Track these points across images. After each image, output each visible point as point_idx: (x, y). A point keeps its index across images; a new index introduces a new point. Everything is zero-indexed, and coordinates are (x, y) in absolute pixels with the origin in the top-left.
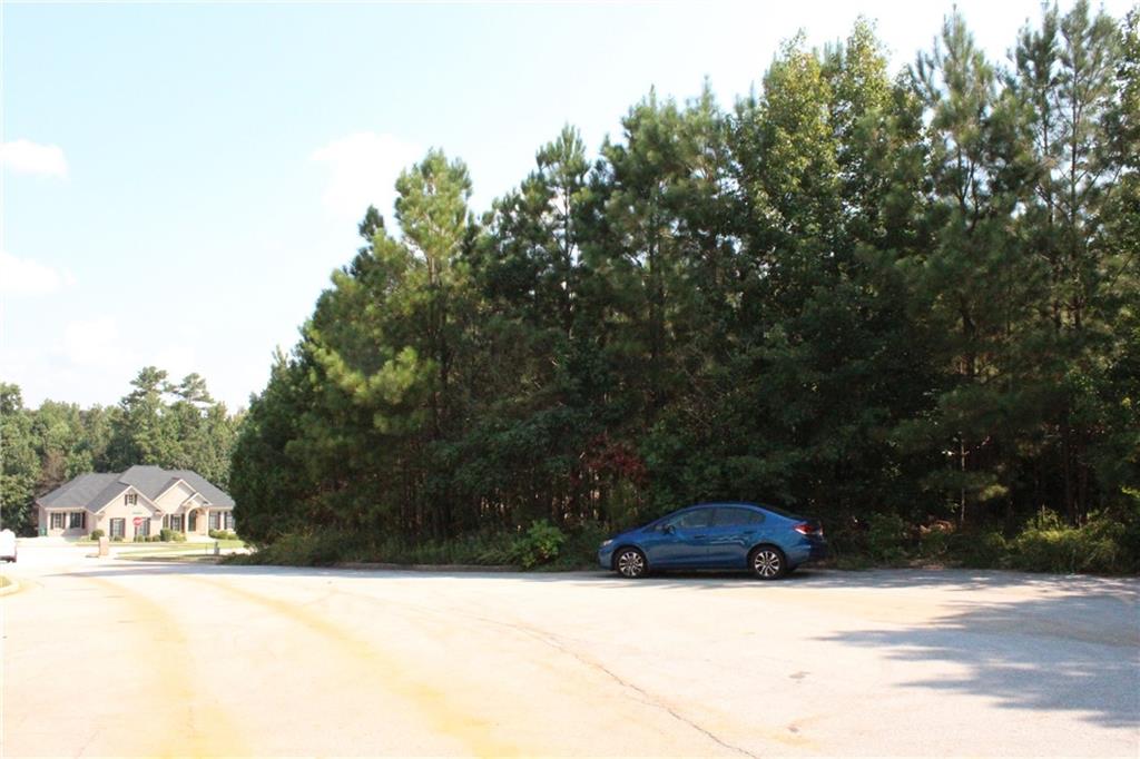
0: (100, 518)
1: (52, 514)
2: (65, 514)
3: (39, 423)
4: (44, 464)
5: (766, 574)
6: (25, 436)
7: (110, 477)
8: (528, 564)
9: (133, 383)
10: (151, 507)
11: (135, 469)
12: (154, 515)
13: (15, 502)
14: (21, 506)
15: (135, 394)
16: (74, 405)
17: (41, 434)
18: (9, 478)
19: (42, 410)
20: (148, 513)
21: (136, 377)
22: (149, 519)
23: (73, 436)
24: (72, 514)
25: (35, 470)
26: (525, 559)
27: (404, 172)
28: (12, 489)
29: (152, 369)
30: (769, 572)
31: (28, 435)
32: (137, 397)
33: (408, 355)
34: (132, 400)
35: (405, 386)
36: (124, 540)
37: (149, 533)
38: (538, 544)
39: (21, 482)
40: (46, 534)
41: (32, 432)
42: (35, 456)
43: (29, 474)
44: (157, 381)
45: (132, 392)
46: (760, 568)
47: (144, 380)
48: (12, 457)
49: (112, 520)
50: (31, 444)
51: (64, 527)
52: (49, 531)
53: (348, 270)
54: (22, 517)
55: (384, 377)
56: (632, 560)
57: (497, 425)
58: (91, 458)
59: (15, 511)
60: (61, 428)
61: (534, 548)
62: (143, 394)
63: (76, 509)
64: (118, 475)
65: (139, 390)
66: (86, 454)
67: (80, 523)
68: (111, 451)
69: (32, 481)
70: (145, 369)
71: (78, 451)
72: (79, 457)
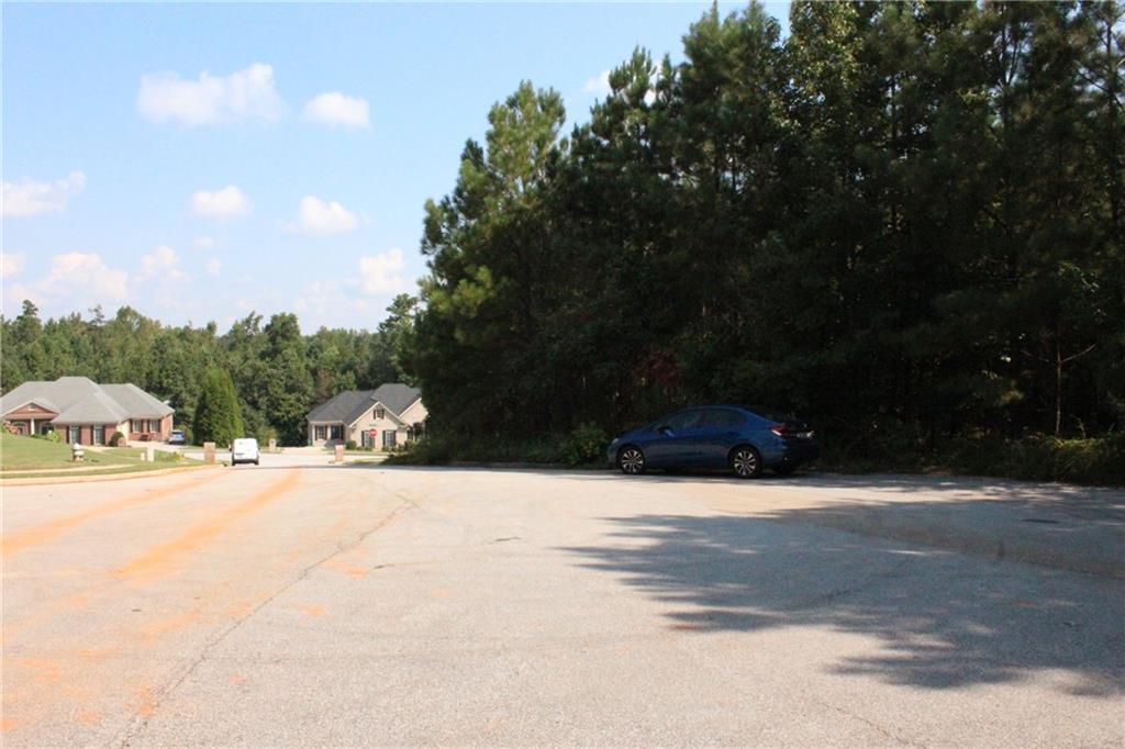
0: (353, 430)
1: (316, 427)
2: (326, 427)
3: (315, 346)
4: (316, 384)
5: (744, 473)
6: (302, 359)
7: (365, 394)
8: (573, 463)
9: (389, 309)
10: (396, 421)
11: (385, 387)
12: (399, 428)
13: (295, 417)
14: (299, 421)
15: (391, 319)
16: (351, 331)
17: (316, 357)
18: (289, 396)
19: (318, 336)
20: (394, 427)
21: (391, 303)
22: (395, 432)
23: (340, 358)
24: (332, 427)
25: (310, 389)
26: (571, 457)
27: (497, 104)
28: (291, 405)
29: (405, 296)
30: (747, 472)
31: (305, 359)
32: (393, 323)
33: (484, 274)
34: (389, 324)
35: (479, 302)
36: (374, 450)
37: (395, 444)
38: (582, 444)
39: (298, 400)
40: (311, 444)
41: (308, 355)
42: (310, 377)
43: (304, 393)
44: (409, 307)
45: (388, 318)
46: (739, 467)
47: (399, 307)
48: (291, 378)
49: (363, 433)
50: (307, 367)
51: (326, 439)
52: (314, 441)
53: (451, 200)
54: (301, 430)
55: (461, 294)
56: (633, 458)
57: (554, 336)
58: (354, 378)
59: (295, 424)
60: (332, 351)
61: (579, 448)
62: (397, 319)
63: (336, 422)
64: (371, 391)
65: (394, 315)
66: (350, 374)
67: (339, 435)
68: (372, 371)
69: (308, 398)
70: (398, 297)
71: (344, 372)
72: (344, 377)
